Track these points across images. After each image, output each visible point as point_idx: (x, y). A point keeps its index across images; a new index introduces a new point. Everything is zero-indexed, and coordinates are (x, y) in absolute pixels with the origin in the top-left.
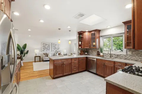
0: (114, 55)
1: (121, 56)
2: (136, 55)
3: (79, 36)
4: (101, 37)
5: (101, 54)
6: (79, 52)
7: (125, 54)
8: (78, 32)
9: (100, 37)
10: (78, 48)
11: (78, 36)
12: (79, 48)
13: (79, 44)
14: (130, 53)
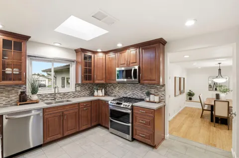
0: (59, 95)
1: (69, 94)
2: (83, 90)
4: (29, 56)
5: (34, 98)
7: (74, 91)
9: (27, 58)
14: (78, 89)
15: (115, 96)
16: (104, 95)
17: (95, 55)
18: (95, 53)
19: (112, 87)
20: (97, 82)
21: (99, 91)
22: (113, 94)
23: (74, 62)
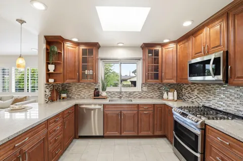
0: (125, 94)
1: (135, 94)
2: (151, 91)
3: (47, 49)
4: (101, 59)
5: (104, 94)
6: (48, 93)
7: (140, 91)
8: (46, 37)
9: (99, 60)
10: (45, 82)
11: (44, 46)
12: (47, 81)
13: (48, 70)
14: (145, 89)
15: (193, 102)
16: (176, 99)
17: (163, 48)
18: (163, 45)
19: (189, 89)
20: (165, 81)
21: (169, 93)
22: (190, 100)
23: (139, 60)
